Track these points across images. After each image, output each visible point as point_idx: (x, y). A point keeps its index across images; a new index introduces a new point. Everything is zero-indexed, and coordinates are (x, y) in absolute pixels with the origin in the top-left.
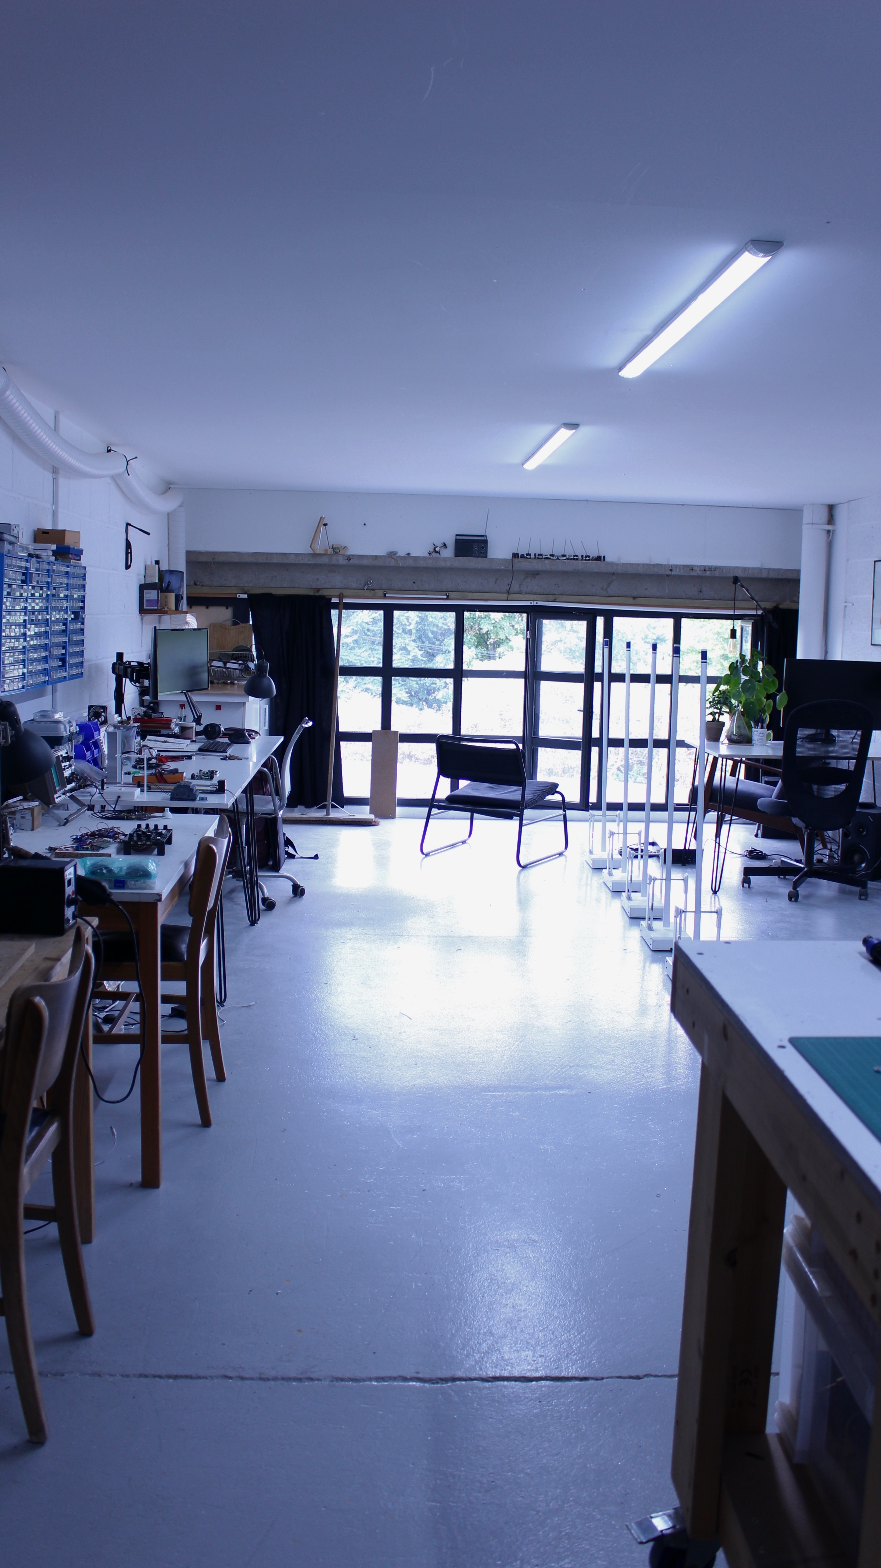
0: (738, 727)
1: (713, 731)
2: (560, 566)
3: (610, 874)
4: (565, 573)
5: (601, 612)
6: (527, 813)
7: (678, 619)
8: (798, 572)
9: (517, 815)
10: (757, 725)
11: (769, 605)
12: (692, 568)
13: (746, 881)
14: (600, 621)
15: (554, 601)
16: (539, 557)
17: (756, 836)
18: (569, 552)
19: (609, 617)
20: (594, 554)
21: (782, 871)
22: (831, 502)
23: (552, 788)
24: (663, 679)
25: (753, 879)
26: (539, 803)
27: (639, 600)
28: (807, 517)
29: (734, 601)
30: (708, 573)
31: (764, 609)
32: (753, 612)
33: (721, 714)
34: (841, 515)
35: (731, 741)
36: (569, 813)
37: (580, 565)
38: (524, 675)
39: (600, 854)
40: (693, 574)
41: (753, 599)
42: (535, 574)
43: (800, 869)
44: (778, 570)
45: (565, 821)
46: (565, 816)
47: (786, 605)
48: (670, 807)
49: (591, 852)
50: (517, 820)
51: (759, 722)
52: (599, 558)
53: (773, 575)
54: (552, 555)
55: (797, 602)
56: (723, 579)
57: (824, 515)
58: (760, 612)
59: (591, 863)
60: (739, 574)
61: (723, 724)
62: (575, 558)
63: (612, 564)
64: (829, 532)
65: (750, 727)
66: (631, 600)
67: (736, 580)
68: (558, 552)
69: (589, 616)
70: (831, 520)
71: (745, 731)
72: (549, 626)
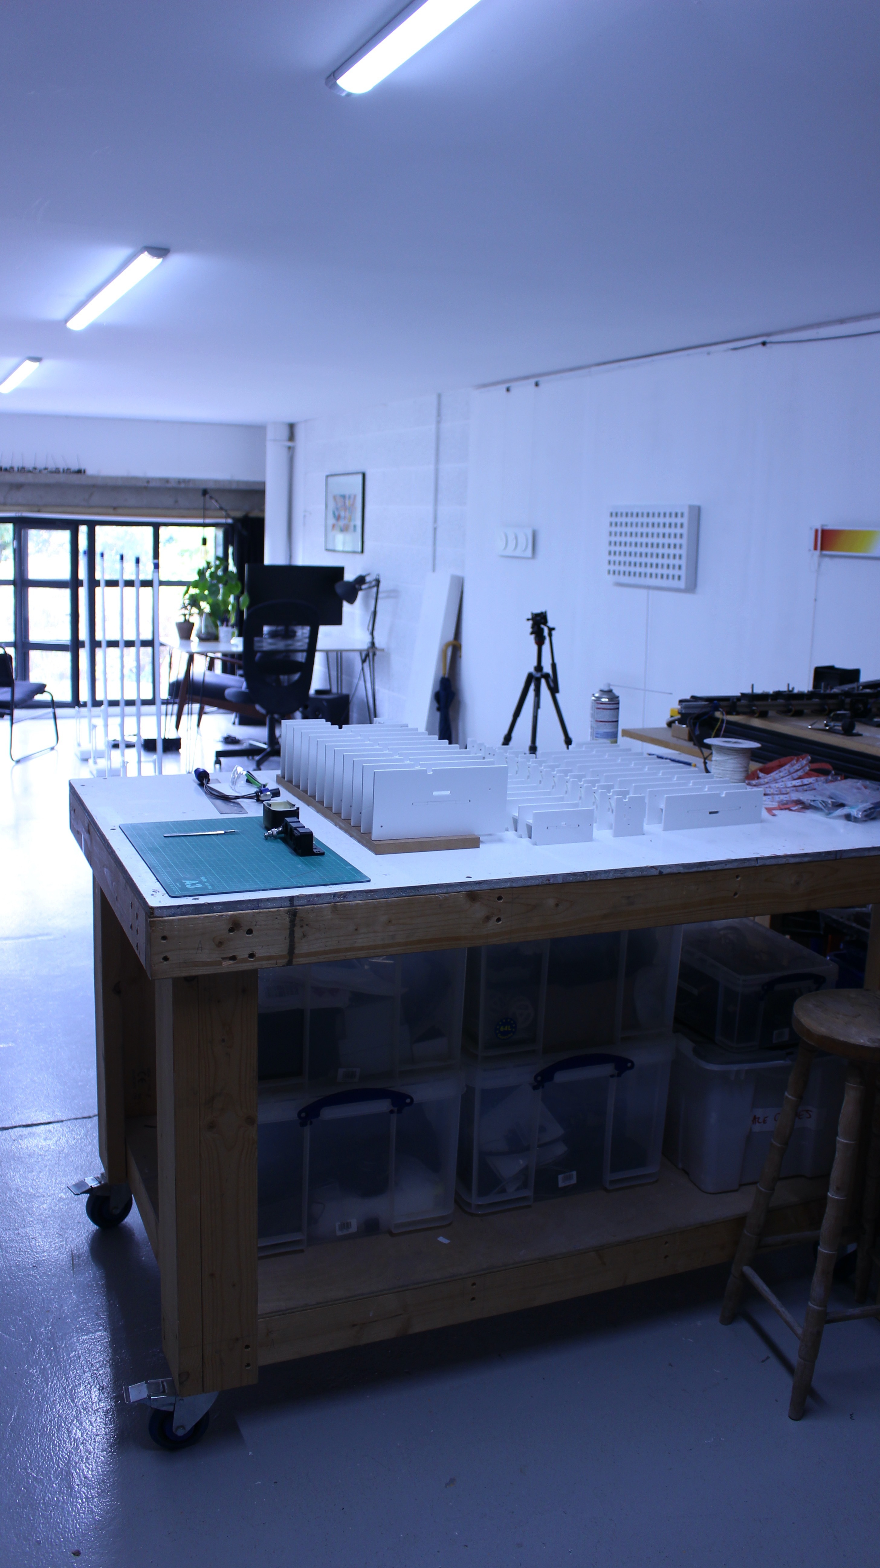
0: (206, 626)
1: (185, 630)
2: (42, 479)
3: (95, 763)
4: (48, 486)
5: (83, 522)
6: (17, 713)
7: (156, 527)
8: (264, 483)
9: (8, 714)
10: (222, 624)
11: (239, 514)
12: (167, 480)
13: (218, 762)
14: (83, 530)
15: (39, 511)
16: (22, 470)
17: (234, 723)
18: (51, 466)
19: (92, 526)
20: (75, 467)
21: (250, 752)
22: (291, 420)
23: (41, 689)
24: (147, 583)
25: (222, 759)
26: (28, 703)
27: (120, 511)
28: (270, 434)
29: (204, 511)
30: (182, 485)
31: (233, 518)
32: (223, 521)
33: (190, 615)
34: (300, 433)
35: (202, 639)
36: (59, 711)
37: (62, 478)
38: (13, 583)
39: (86, 746)
40: (169, 485)
41: (221, 509)
42: (19, 486)
43: (262, 750)
44: (247, 483)
45: (55, 718)
46: (54, 714)
47: (255, 514)
48: (158, 702)
49: (79, 745)
50: (7, 719)
51: (225, 621)
52: (79, 472)
53: (242, 487)
54: (35, 468)
55: (263, 510)
56: (194, 490)
57: (285, 433)
58: (230, 521)
59: (79, 754)
60: (211, 486)
61: (193, 624)
62: (57, 471)
63: (93, 477)
64: (289, 448)
65: (217, 626)
66: (111, 511)
67: (205, 492)
68: (41, 465)
69: (72, 526)
70: (292, 437)
71: (212, 630)
72: (35, 536)
